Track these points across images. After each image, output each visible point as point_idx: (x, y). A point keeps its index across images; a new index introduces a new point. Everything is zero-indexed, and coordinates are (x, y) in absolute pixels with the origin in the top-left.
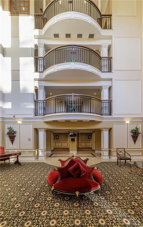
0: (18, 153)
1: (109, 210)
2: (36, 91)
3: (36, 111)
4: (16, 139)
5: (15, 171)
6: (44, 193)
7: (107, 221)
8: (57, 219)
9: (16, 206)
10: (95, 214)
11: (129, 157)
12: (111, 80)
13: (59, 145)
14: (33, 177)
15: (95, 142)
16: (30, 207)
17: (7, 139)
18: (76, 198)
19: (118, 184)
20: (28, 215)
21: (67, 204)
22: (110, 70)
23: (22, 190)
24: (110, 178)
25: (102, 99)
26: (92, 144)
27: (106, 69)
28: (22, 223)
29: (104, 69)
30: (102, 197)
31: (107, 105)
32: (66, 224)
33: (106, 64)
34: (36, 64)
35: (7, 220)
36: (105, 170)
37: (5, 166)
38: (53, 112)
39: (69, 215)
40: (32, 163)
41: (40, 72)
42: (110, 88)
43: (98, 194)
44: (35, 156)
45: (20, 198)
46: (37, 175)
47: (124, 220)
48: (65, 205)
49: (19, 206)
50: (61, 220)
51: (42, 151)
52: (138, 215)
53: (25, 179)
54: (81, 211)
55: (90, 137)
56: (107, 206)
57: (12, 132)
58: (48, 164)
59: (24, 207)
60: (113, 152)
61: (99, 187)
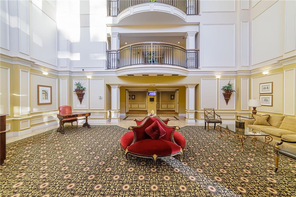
0: (87, 114)
1: (192, 177)
2: (109, 39)
3: (108, 64)
4: (85, 98)
5: (84, 134)
6: (117, 157)
7: (189, 187)
8: (131, 184)
9: (84, 170)
10: (175, 180)
11: (220, 120)
12: (198, 24)
13: (135, 107)
14: (104, 141)
15: (178, 103)
16: (100, 171)
17: (75, 97)
18: (153, 163)
19: (204, 150)
20: (98, 179)
21: (142, 170)
22: (197, 13)
23: (91, 153)
24: (195, 143)
25: (187, 48)
26: (175, 105)
27: (192, 11)
28: (91, 186)
29: (190, 11)
30: (185, 164)
31: (192, 55)
32: (141, 189)
33: (192, 5)
34: (108, 7)
35: (75, 182)
36: (190, 135)
37: (73, 129)
38: (128, 65)
39: (145, 180)
40: (103, 126)
41: (113, 16)
42: (197, 35)
43: (180, 160)
44: (107, 118)
45: (90, 161)
46: (109, 139)
47: (209, 187)
48: (140, 169)
49: (88, 170)
50: (135, 185)
51: (115, 112)
52: (227, 182)
53: (95, 143)
54: (159, 176)
55: (172, 97)
56: (190, 172)
57: (81, 89)
58: (122, 128)
59: (94, 171)
60: (200, 114)
61: (181, 151)
